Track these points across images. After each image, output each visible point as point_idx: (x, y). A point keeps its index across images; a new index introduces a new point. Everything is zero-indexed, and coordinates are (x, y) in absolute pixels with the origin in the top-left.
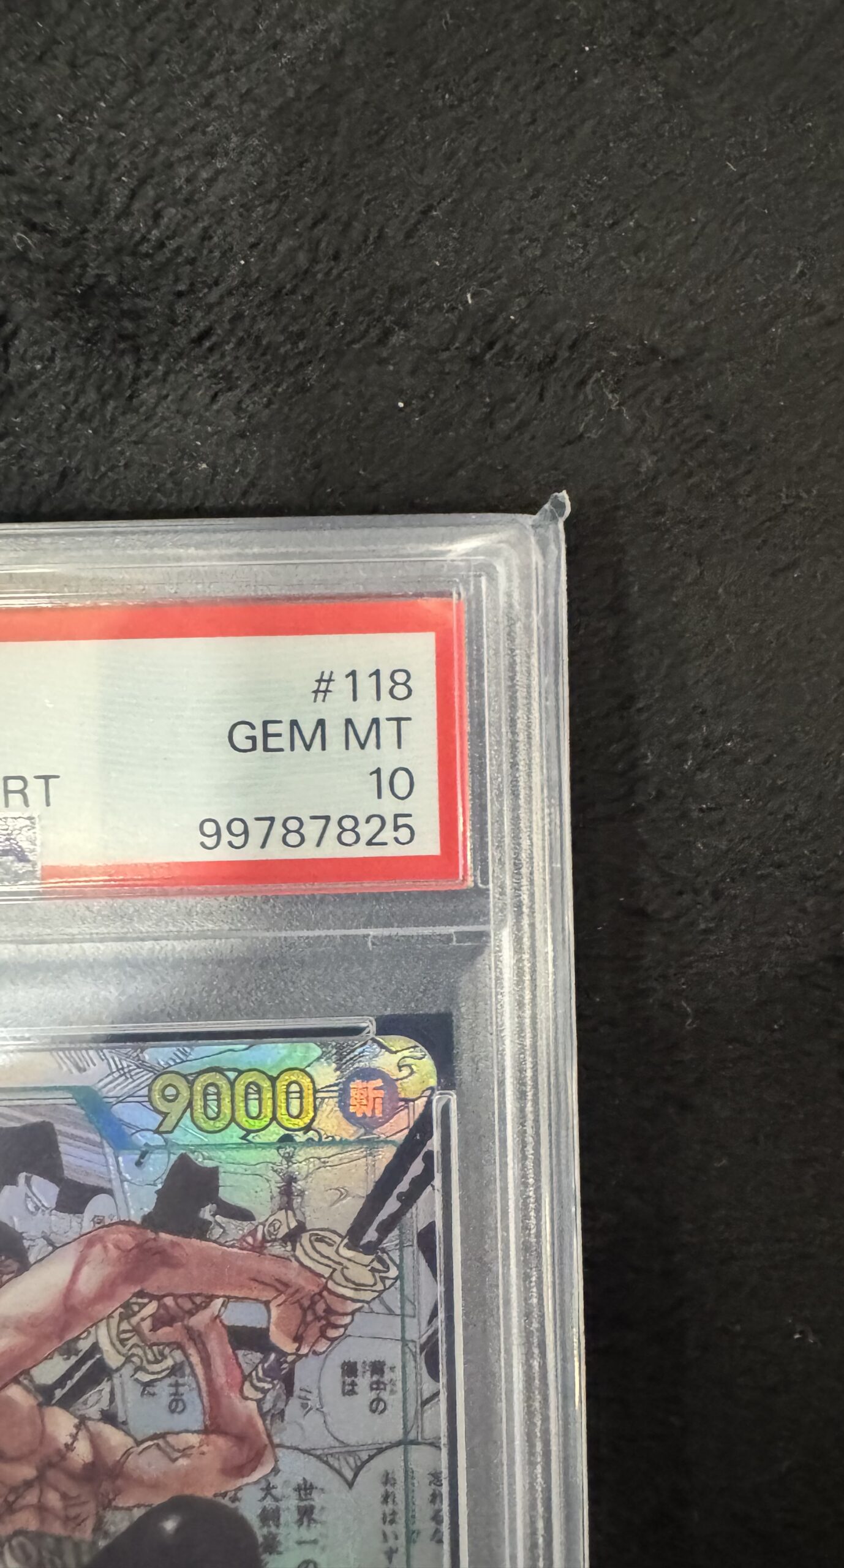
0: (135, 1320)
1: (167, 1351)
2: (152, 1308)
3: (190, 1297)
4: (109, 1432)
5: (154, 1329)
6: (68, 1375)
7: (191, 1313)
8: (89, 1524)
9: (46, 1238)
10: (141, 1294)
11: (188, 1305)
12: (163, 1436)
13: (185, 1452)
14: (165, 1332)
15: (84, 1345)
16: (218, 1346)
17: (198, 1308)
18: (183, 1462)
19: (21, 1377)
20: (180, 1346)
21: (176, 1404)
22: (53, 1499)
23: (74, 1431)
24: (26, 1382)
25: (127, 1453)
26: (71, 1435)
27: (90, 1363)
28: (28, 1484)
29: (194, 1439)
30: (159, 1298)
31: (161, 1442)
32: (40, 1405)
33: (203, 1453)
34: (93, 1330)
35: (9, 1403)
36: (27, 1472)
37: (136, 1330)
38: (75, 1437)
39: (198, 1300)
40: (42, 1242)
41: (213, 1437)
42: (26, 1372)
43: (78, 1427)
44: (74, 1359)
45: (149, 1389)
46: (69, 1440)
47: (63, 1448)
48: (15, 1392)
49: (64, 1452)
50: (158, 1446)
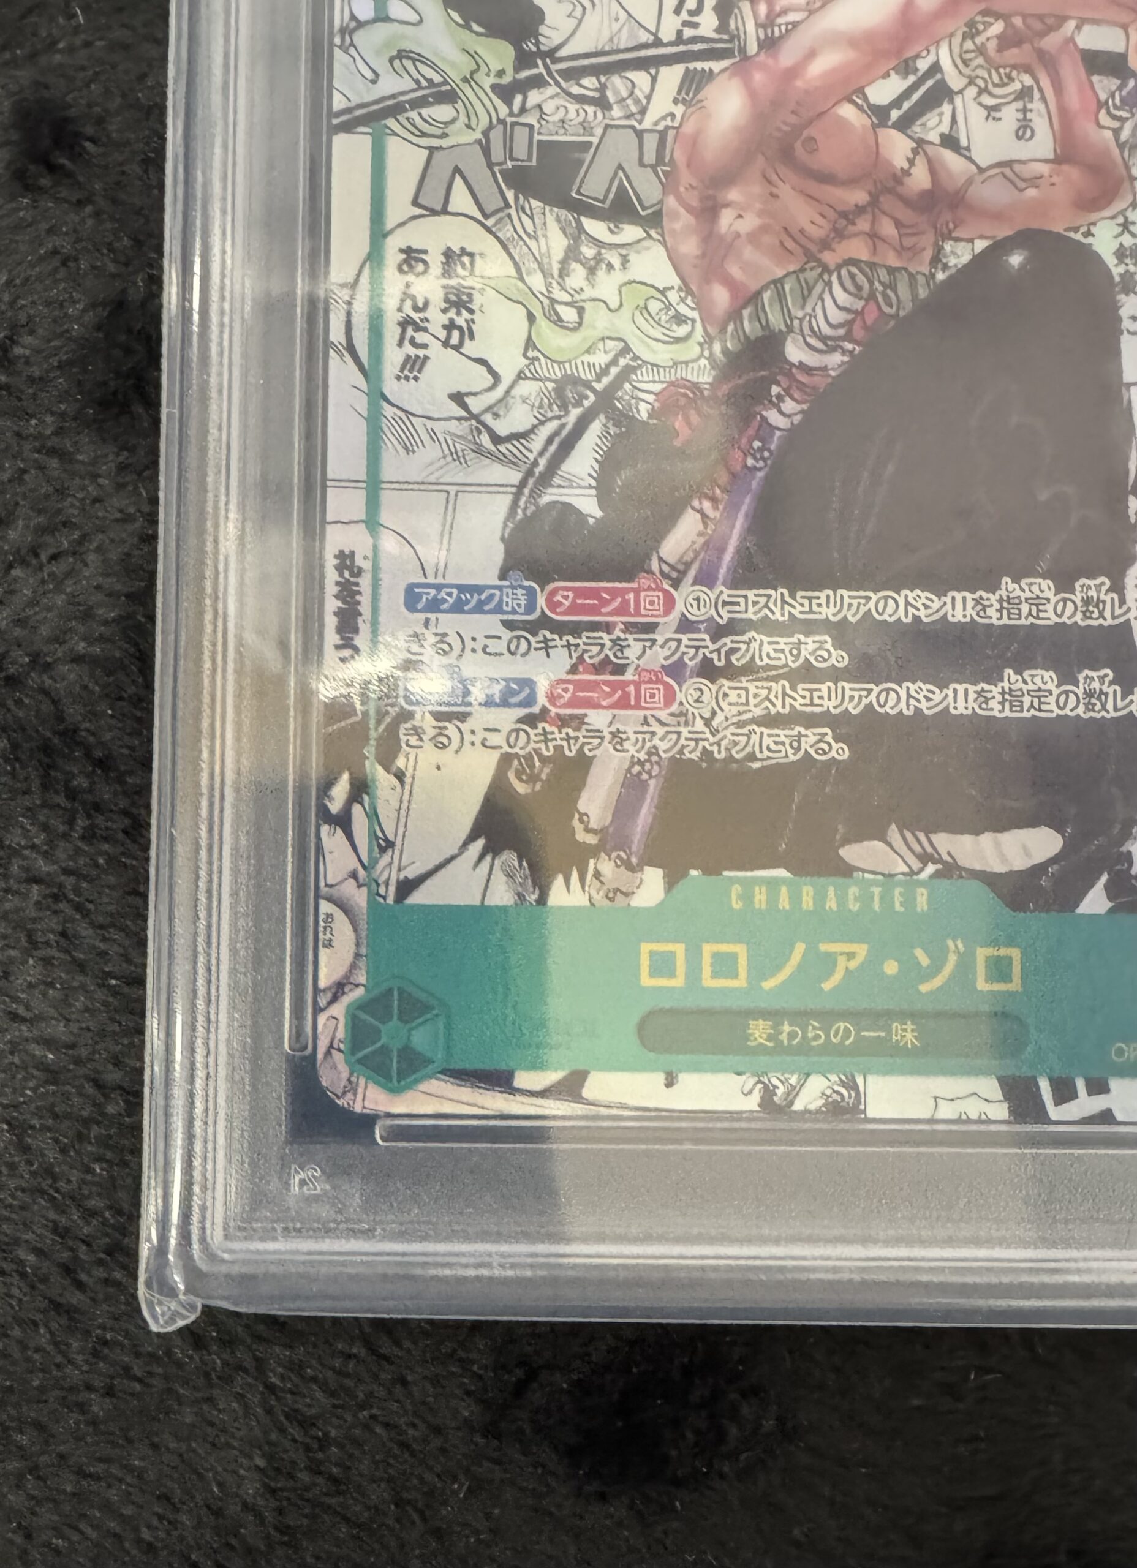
1: (1014, 74)
2: (997, 28)
3: (1041, 18)
4: (949, 157)
5: (1000, 49)
6: (905, 96)
7: (1042, 34)
8: (928, 254)
10: (985, 13)
11: (1038, 26)
12: (1009, 164)
13: (1034, 181)
14: (1013, 55)
15: (923, 65)
16: (1071, 72)
17: (1050, 29)
18: (1031, 192)
19: (855, 94)
20: (1028, 69)
21: (1023, 131)
22: (888, 229)
23: (911, 156)
24: (859, 101)
25: (970, 182)
26: (908, 160)
27: (930, 83)
28: (860, 210)
29: (1044, 169)
30: (1006, 17)
31: (1007, 171)
32: (874, 126)
33: (1053, 184)
34: (933, 49)
35: (843, 123)
36: (860, 196)
37: (981, 51)
38: (911, 162)
39: (1050, 21)
41: (1065, 168)
42: (861, 91)
43: (915, 152)
44: (912, 79)
45: (993, 114)
46: (906, 165)
47: (899, 173)
48: (847, 111)
49: (899, 177)
50: (1003, 174)
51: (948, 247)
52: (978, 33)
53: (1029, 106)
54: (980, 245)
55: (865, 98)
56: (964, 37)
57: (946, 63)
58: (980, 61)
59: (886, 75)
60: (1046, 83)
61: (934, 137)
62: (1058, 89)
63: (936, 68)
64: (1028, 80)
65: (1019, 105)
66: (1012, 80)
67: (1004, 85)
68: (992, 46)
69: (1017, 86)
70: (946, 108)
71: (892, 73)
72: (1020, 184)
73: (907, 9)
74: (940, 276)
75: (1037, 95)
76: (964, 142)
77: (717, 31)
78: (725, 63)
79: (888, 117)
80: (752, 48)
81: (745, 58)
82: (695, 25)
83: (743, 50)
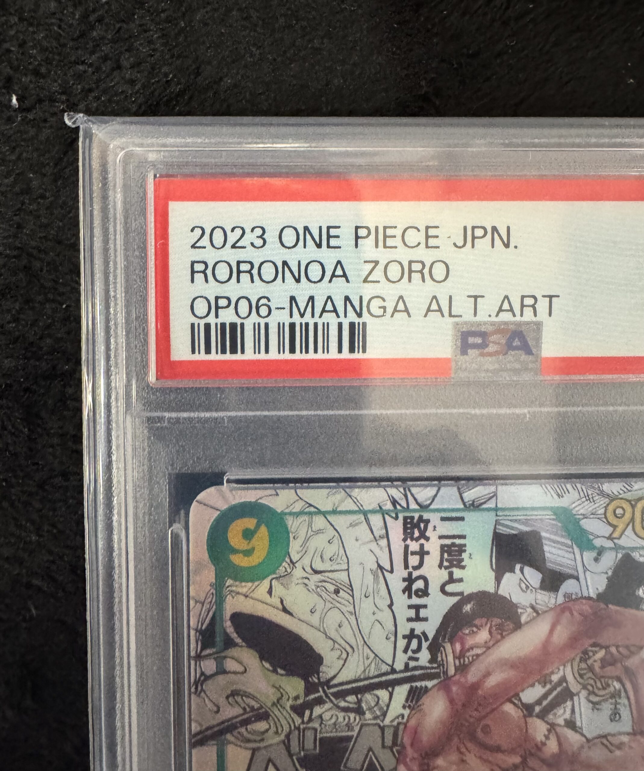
0: (590, 662)
1: (610, 682)
2: (601, 654)
3: (627, 647)
4: (569, 734)
5: (603, 667)
6: (545, 696)
7: (628, 657)
9: (533, 607)
10: (594, 645)
11: (625, 652)
12: (605, 736)
13: (620, 746)
14: (609, 670)
15: (555, 678)
17: (632, 654)
18: (618, 753)
19: (513, 698)
20: (619, 678)
21: (615, 716)
23: (546, 733)
24: (516, 702)
25: (582, 747)
26: (545, 735)
27: (559, 689)
28: (517, 766)
29: (625, 739)
30: (607, 647)
31: (604, 740)
32: (525, 716)
33: (631, 748)
34: (562, 668)
35: (506, 715)
36: (515, 759)
37: (590, 668)
38: (547, 737)
39: (632, 649)
40: (529, 610)
41: (638, 737)
42: (517, 695)
43: (549, 731)
44: (548, 686)
45: (597, 706)
46: (543, 739)
47: (539, 744)
48: (508, 708)
49: (539, 747)
52: (589, 658)
53: (618, 701)
55: (520, 700)
56: (581, 661)
57: (570, 678)
58: (590, 675)
59: (533, 685)
60: (628, 686)
61: (561, 721)
63: (563, 679)
64: (617, 685)
66: (608, 685)
67: (604, 689)
68: (597, 666)
70: (569, 703)
71: (537, 684)
72: (613, 748)
73: (546, 644)
75: (623, 694)
76: (578, 724)
77: (430, 662)
78: (435, 682)
79: (534, 710)
80: (451, 671)
81: (448, 678)
82: (417, 659)
83: (445, 673)
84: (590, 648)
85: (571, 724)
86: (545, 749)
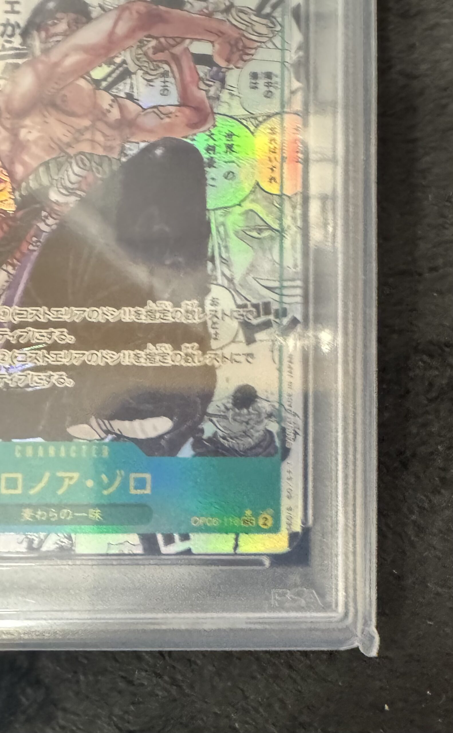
0: (145, 49)
1: (161, 65)
2: (153, 43)
3: (173, 38)
4: (129, 103)
5: (154, 53)
6: (109, 75)
7: (173, 46)
8: (118, 150)
9: (100, 6)
10: (149, 36)
11: (171, 42)
12: (157, 107)
13: (168, 115)
14: (160, 56)
15: (118, 60)
16: (187, 63)
17: (178, 44)
18: (167, 120)
19: (85, 74)
20: (167, 63)
21: (165, 91)
22: (99, 137)
23: (111, 103)
24: (88, 77)
25: (138, 115)
26: (109, 105)
27: (121, 69)
28: (87, 128)
29: (172, 109)
30: (157, 38)
31: (155, 110)
32: (94, 89)
33: (176, 116)
34: (123, 53)
35: (80, 88)
36: (87, 122)
37: (145, 54)
38: (111, 106)
39: (178, 40)
41: (183, 108)
42: (88, 73)
43: (113, 101)
44: (113, 67)
45: (151, 83)
46: (108, 107)
47: (105, 111)
48: (82, 83)
49: (105, 113)
50: (154, 112)
51: (127, 146)
53: (167, 79)
54: (143, 145)
56: (138, 47)
57: (129, 60)
58: (145, 58)
60: (175, 69)
62: (181, 72)
64: (166, 67)
65: (163, 79)
66: (159, 67)
67: (155, 70)
68: (150, 52)
69: (161, 70)
70: (128, 81)
72: (162, 116)
73: (112, 33)
74: (124, 159)
75: (170, 74)
76: (136, 96)
79: (100, 85)
80: (38, 52)
81: (34, 57)
82: (10, 42)
83: (33, 53)
84: (145, 39)
85: (130, 97)
86: (108, 115)
